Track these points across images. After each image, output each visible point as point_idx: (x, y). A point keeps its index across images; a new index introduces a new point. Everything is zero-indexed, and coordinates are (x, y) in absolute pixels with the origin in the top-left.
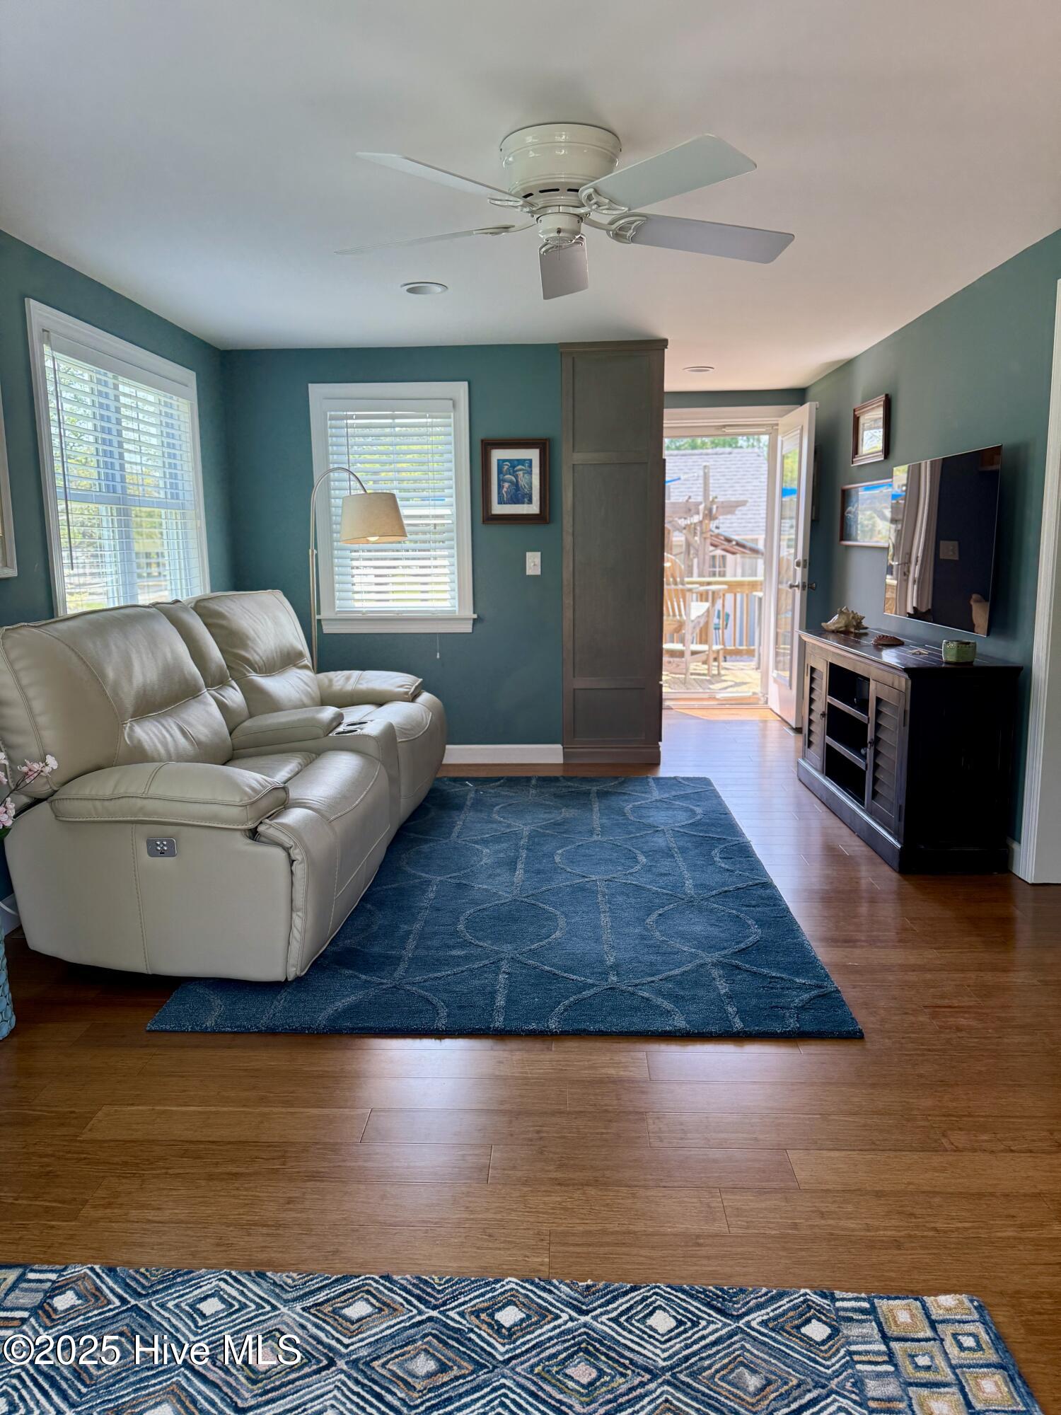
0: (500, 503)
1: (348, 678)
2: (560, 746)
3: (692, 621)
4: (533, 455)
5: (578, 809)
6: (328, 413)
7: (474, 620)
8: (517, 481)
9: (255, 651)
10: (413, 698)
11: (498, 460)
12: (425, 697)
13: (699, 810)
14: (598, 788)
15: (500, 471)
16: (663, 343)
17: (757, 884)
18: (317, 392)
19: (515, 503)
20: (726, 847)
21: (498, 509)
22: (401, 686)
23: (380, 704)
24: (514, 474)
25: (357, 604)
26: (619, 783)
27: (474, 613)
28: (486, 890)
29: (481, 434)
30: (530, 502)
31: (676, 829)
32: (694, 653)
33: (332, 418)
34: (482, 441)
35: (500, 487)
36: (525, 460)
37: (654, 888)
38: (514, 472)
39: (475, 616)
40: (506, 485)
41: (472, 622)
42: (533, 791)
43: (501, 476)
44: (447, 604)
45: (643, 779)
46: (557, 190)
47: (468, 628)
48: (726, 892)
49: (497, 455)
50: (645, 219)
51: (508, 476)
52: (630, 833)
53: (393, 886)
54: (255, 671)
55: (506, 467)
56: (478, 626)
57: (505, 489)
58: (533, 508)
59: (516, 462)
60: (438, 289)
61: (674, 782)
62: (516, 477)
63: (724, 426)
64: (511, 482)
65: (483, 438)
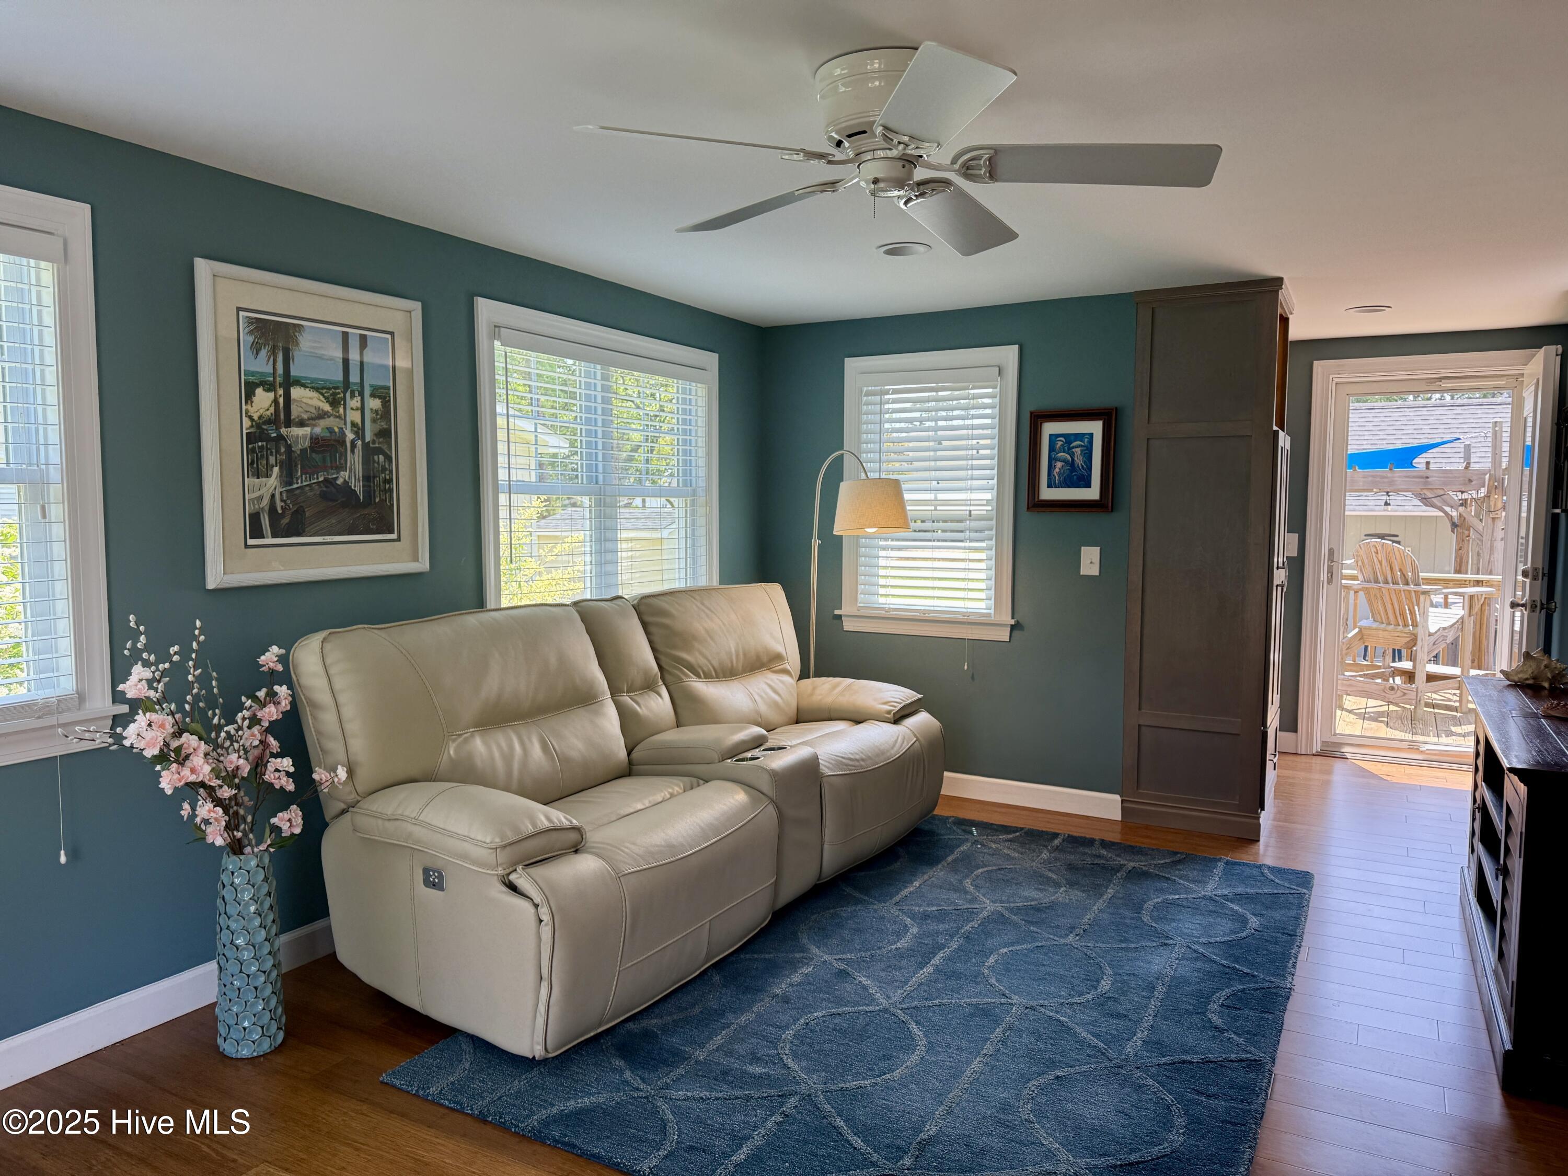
0: (1049, 486)
1: (835, 687)
2: (1117, 798)
3: (1430, 635)
4: (1095, 428)
5: (1084, 891)
6: (865, 389)
7: (1012, 625)
8: (1073, 460)
9: (701, 653)
10: (898, 718)
11: (1050, 435)
12: (923, 718)
13: (1254, 922)
14: (1137, 865)
15: (1052, 449)
16: (1277, 282)
17: (1241, 1060)
18: (854, 366)
19: (1069, 487)
20: (1243, 990)
21: (1047, 494)
22: (885, 703)
23: (858, 722)
24: (1069, 451)
25: (882, 600)
26: (1173, 862)
27: (1013, 618)
28: (865, 988)
29: (1032, 405)
30: (1088, 485)
31: (1195, 947)
32: (1431, 678)
33: (867, 395)
34: (1031, 413)
35: (1051, 468)
36: (1084, 434)
37: (1085, 1034)
38: (1070, 449)
39: (1013, 622)
40: (1059, 464)
41: (1009, 629)
42: (1045, 855)
43: (1053, 454)
44: (982, 605)
45: (1211, 860)
46: (865, 132)
47: (1004, 635)
48: (1184, 1062)
49: (1050, 428)
50: (992, 151)
51: (1061, 454)
52: (1126, 940)
53: (767, 956)
54: (699, 676)
55: (1060, 443)
56: (1016, 633)
57: (1057, 470)
58: (1093, 493)
59: (1072, 438)
60: (921, 248)
61: (1255, 872)
62: (1072, 455)
63: (1440, 379)
64: (1065, 461)
65: (1032, 409)
